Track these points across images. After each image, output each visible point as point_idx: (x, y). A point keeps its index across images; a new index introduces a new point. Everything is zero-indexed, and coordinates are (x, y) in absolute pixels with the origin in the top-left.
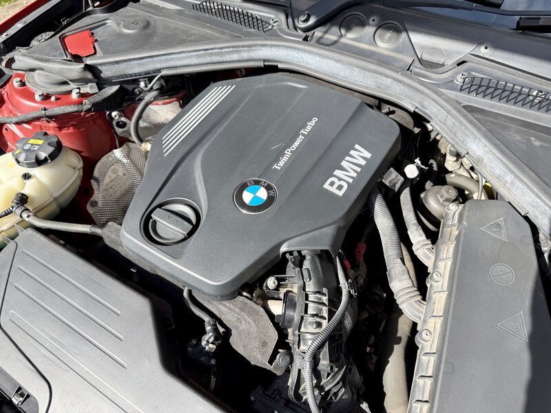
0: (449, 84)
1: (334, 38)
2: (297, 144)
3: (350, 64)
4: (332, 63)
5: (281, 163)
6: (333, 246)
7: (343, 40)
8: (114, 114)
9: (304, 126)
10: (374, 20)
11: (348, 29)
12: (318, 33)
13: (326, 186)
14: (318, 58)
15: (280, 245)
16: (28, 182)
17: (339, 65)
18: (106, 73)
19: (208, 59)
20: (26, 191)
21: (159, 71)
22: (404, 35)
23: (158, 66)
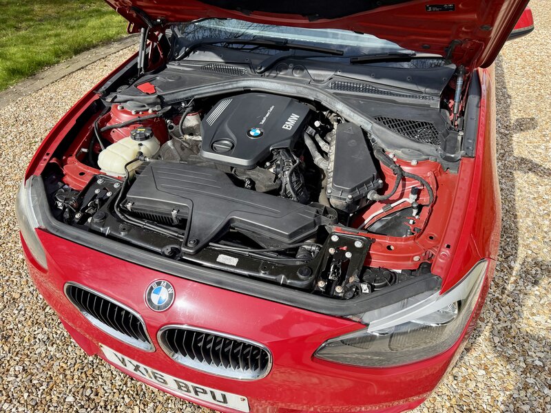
0: (327, 87)
1: (275, 75)
2: (268, 115)
3: (284, 84)
4: (276, 84)
5: (263, 121)
6: (290, 146)
7: (279, 75)
8: (168, 121)
9: (269, 109)
10: (291, 66)
11: (280, 71)
12: (267, 74)
13: (283, 127)
14: (269, 83)
15: (269, 147)
16: (142, 147)
17: (279, 85)
18: (167, 99)
19: (217, 89)
20: (142, 151)
21: (193, 96)
22: (305, 71)
23: (193, 94)
